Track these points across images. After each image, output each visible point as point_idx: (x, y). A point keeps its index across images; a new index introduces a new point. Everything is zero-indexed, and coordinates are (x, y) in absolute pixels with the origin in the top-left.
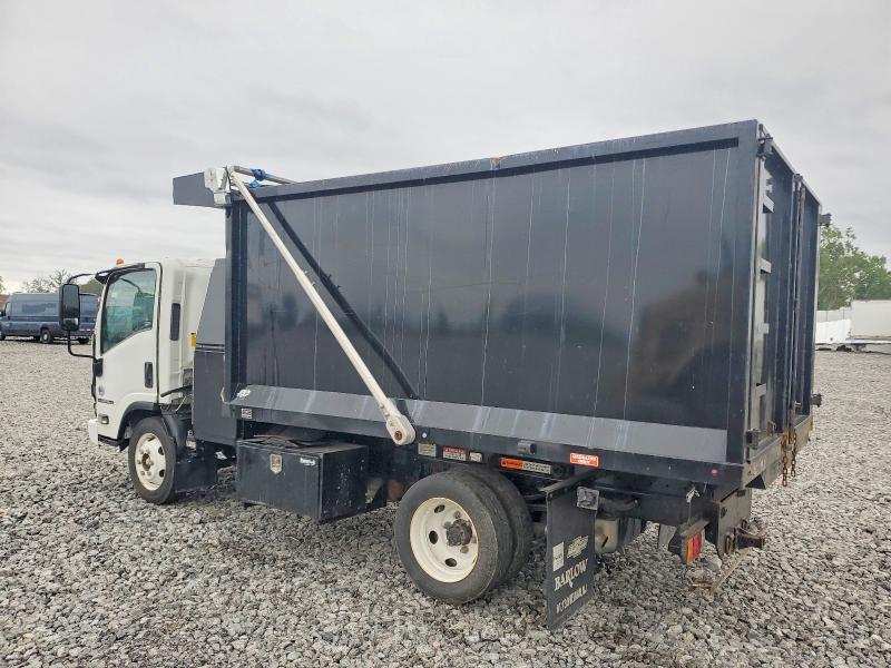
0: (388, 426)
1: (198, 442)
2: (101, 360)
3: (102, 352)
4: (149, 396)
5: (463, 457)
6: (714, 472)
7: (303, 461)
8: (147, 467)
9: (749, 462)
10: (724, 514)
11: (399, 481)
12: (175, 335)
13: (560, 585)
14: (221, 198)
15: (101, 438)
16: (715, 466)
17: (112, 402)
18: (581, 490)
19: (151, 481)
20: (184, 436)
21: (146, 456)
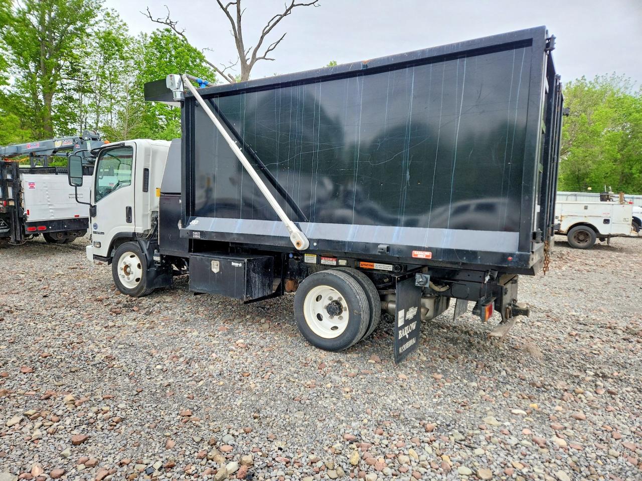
0: (292, 239)
1: (161, 256)
2: (95, 206)
3: (96, 201)
4: (128, 229)
5: (334, 263)
6: (510, 258)
7: (233, 264)
8: (128, 274)
9: (533, 252)
10: (506, 293)
11: (291, 279)
12: (145, 189)
13: (402, 336)
14: (178, 96)
15: (96, 257)
16: (511, 255)
17: (103, 233)
18: (418, 276)
19: (129, 283)
20: (152, 254)
21: (127, 267)
